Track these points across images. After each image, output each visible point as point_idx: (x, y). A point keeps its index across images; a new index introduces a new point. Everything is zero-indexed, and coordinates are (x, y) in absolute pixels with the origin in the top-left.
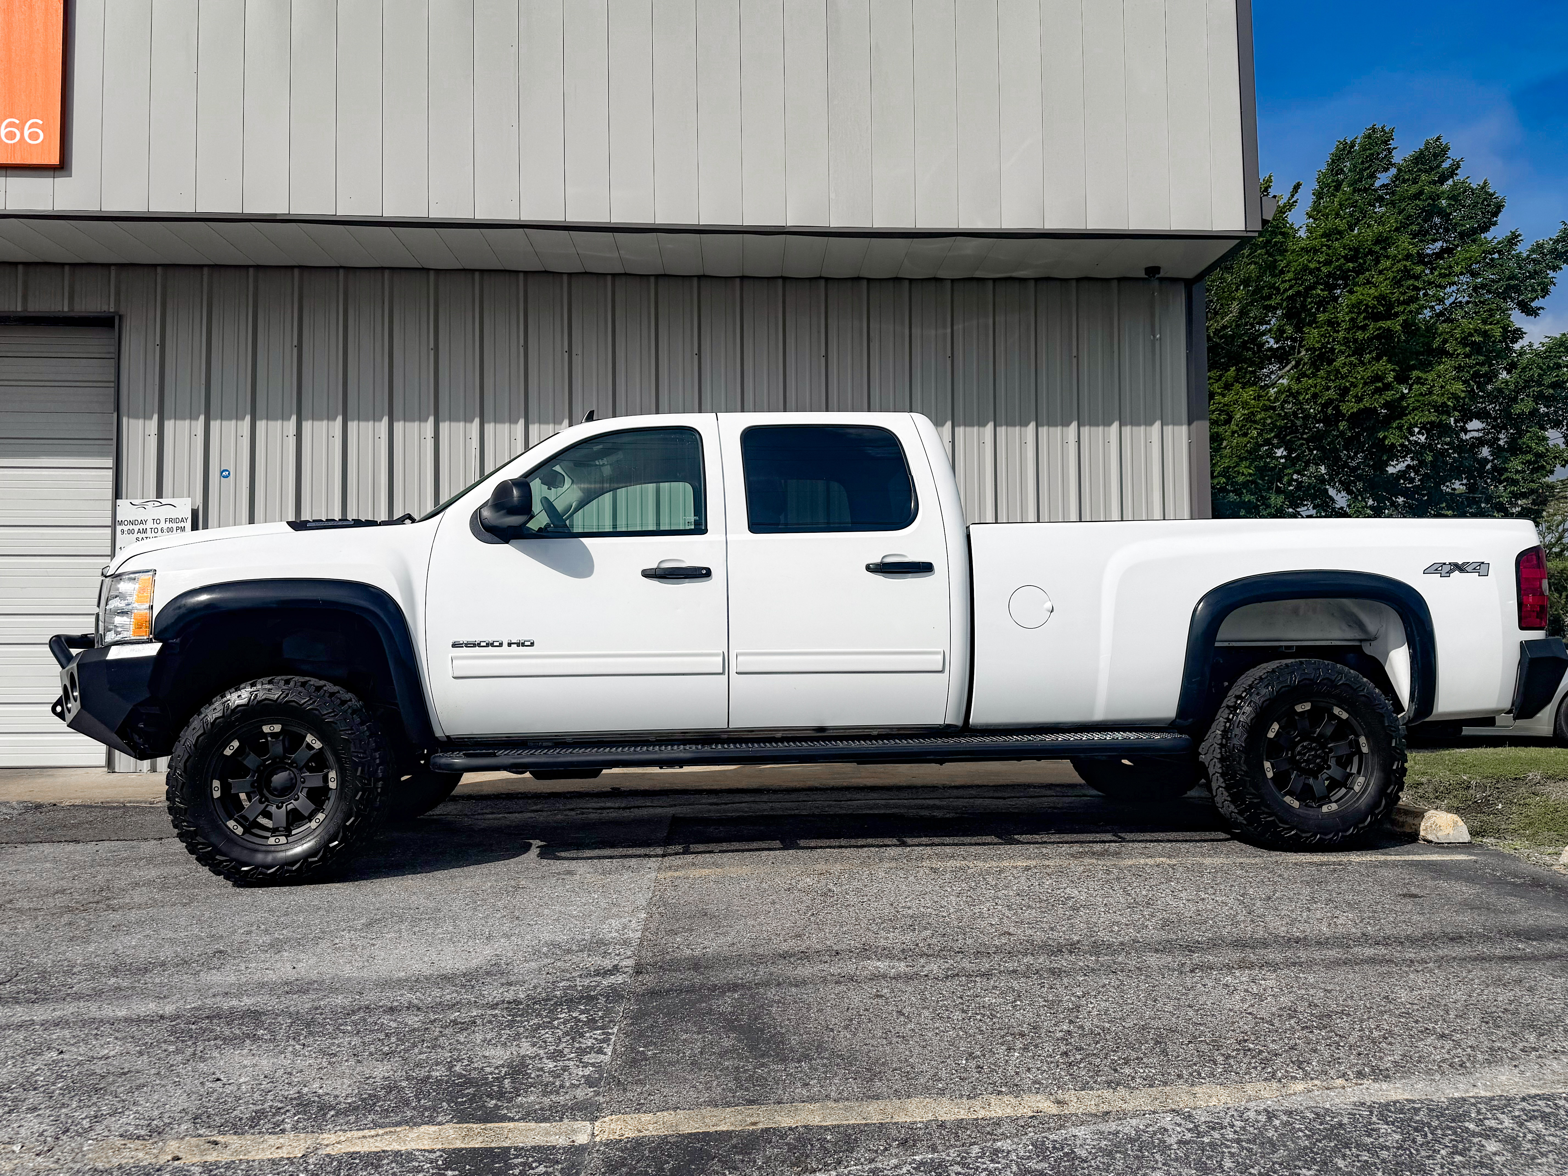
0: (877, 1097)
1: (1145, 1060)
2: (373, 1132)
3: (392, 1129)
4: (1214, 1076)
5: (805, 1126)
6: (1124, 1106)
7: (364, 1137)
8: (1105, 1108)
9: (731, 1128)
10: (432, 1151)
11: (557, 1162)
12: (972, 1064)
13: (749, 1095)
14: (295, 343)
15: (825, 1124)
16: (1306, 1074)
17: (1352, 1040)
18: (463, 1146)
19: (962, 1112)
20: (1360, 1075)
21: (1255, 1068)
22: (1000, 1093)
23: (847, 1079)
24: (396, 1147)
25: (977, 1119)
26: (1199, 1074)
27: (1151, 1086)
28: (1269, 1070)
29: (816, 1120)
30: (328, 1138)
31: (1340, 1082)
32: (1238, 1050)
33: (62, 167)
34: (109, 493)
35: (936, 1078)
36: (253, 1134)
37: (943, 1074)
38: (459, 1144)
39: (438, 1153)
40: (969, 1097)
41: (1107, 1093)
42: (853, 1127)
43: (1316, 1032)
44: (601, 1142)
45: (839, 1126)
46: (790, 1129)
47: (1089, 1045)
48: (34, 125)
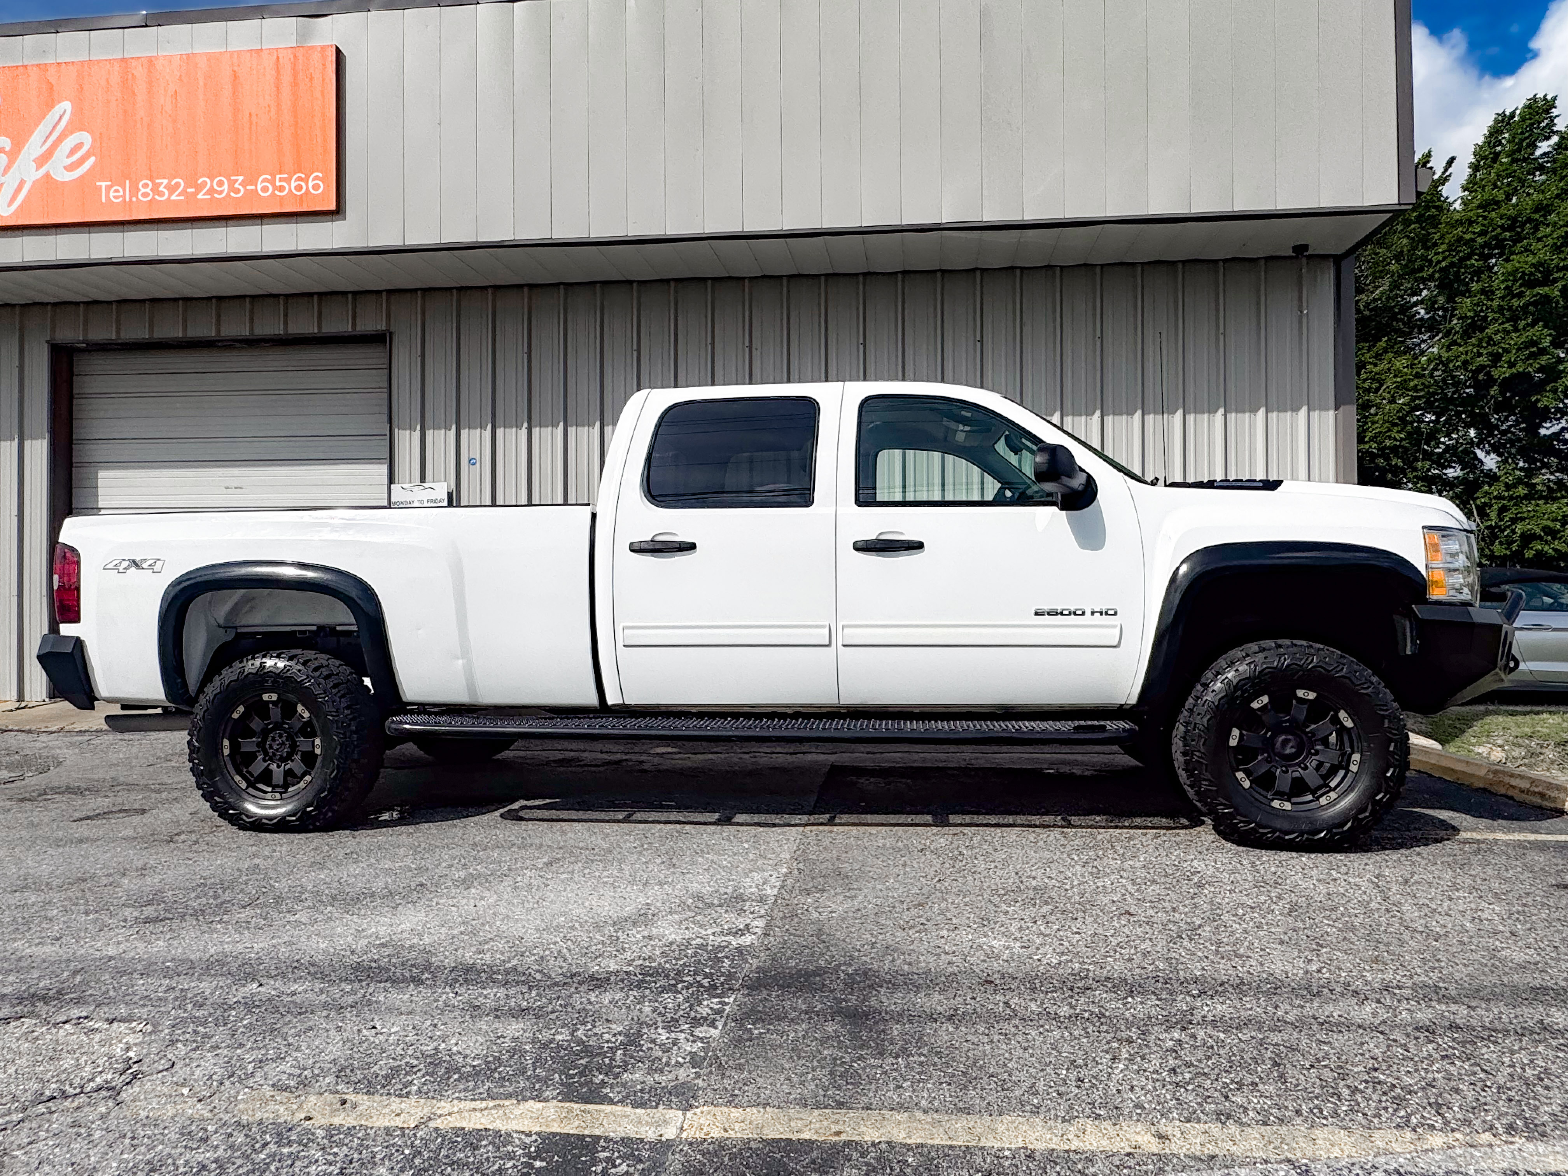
0: (968, 1111)
1: (1261, 1087)
2: (483, 1105)
3: (501, 1102)
4: (1339, 1116)
5: (888, 1143)
6: (1234, 1149)
7: (475, 1110)
8: (1211, 1149)
9: (815, 1137)
10: (529, 1135)
11: (641, 1161)
12: (1073, 1076)
13: (839, 1095)
14: (526, 350)
15: (909, 1141)
16: (1447, 1123)
17: (1501, 1079)
18: (559, 1130)
19: (1055, 1139)
20: (1511, 1128)
21: (1386, 1109)
22: (1098, 1117)
23: (941, 1084)
24: (498, 1125)
25: (1067, 1151)
26: (1321, 1112)
27: (1265, 1124)
28: (1403, 1113)
29: (900, 1136)
30: (444, 1106)
31: (1486, 1137)
32: (1366, 1082)
33: (338, 212)
34: (385, 479)
35: (1032, 1090)
36: (381, 1095)
37: (1040, 1086)
38: (555, 1129)
39: (534, 1137)
40: (1064, 1120)
41: (1215, 1129)
42: (937, 1148)
43: (1459, 1063)
44: (686, 1140)
45: (922, 1146)
46: (874, 1144)
47: (1200, 1061)
48: (316, 178)
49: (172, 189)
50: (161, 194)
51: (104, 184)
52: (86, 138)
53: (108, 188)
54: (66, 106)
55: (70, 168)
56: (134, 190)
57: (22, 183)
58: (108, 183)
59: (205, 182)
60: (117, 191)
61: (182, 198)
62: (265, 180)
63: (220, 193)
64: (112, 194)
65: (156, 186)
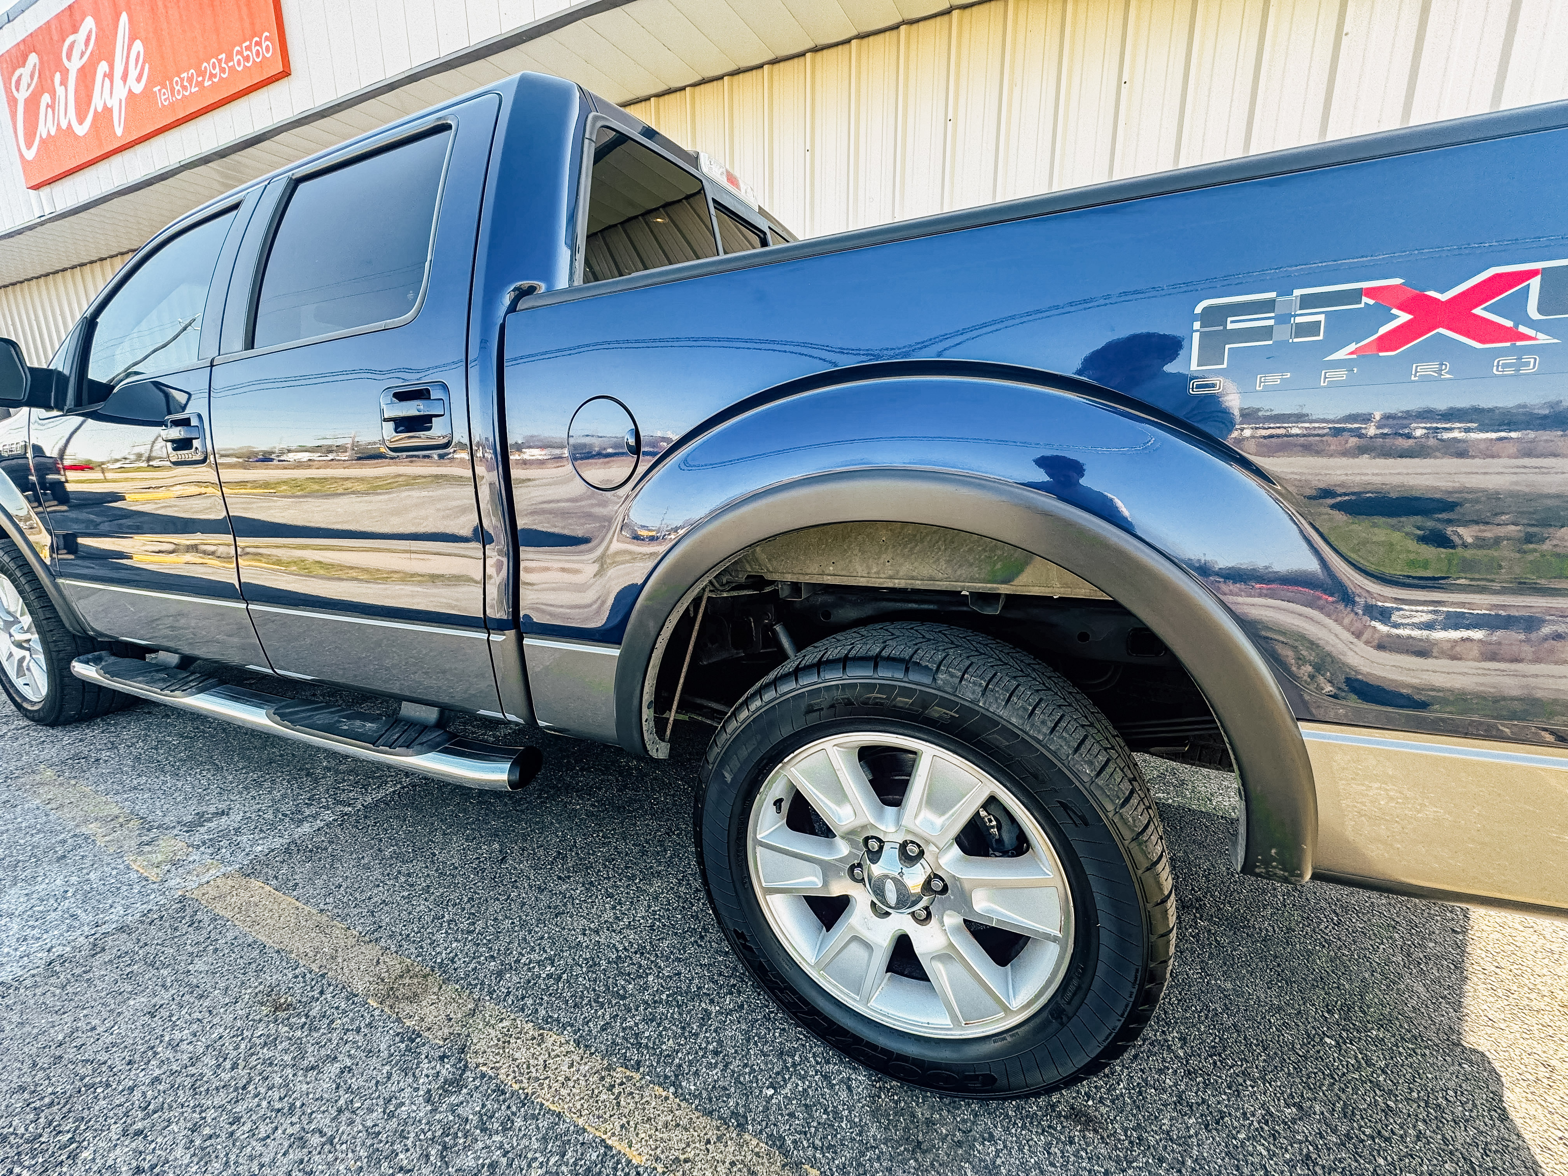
33: (289, 72)
48: (267, 38)
49: (190, 80)
50: (184, 88)
51: (156, 89)
52: (138, 46)
53: (160, 90)
54: (124, 17)
55: (139, 80)
56: (172, 90)
57: (121, 100)
58: (159, 87)
59: (205, 67)
60: (164, 94)
61: (197, 89)
62: (238, 53)
63: (215, 76)
64: (163, 98)
65: (182, 80)
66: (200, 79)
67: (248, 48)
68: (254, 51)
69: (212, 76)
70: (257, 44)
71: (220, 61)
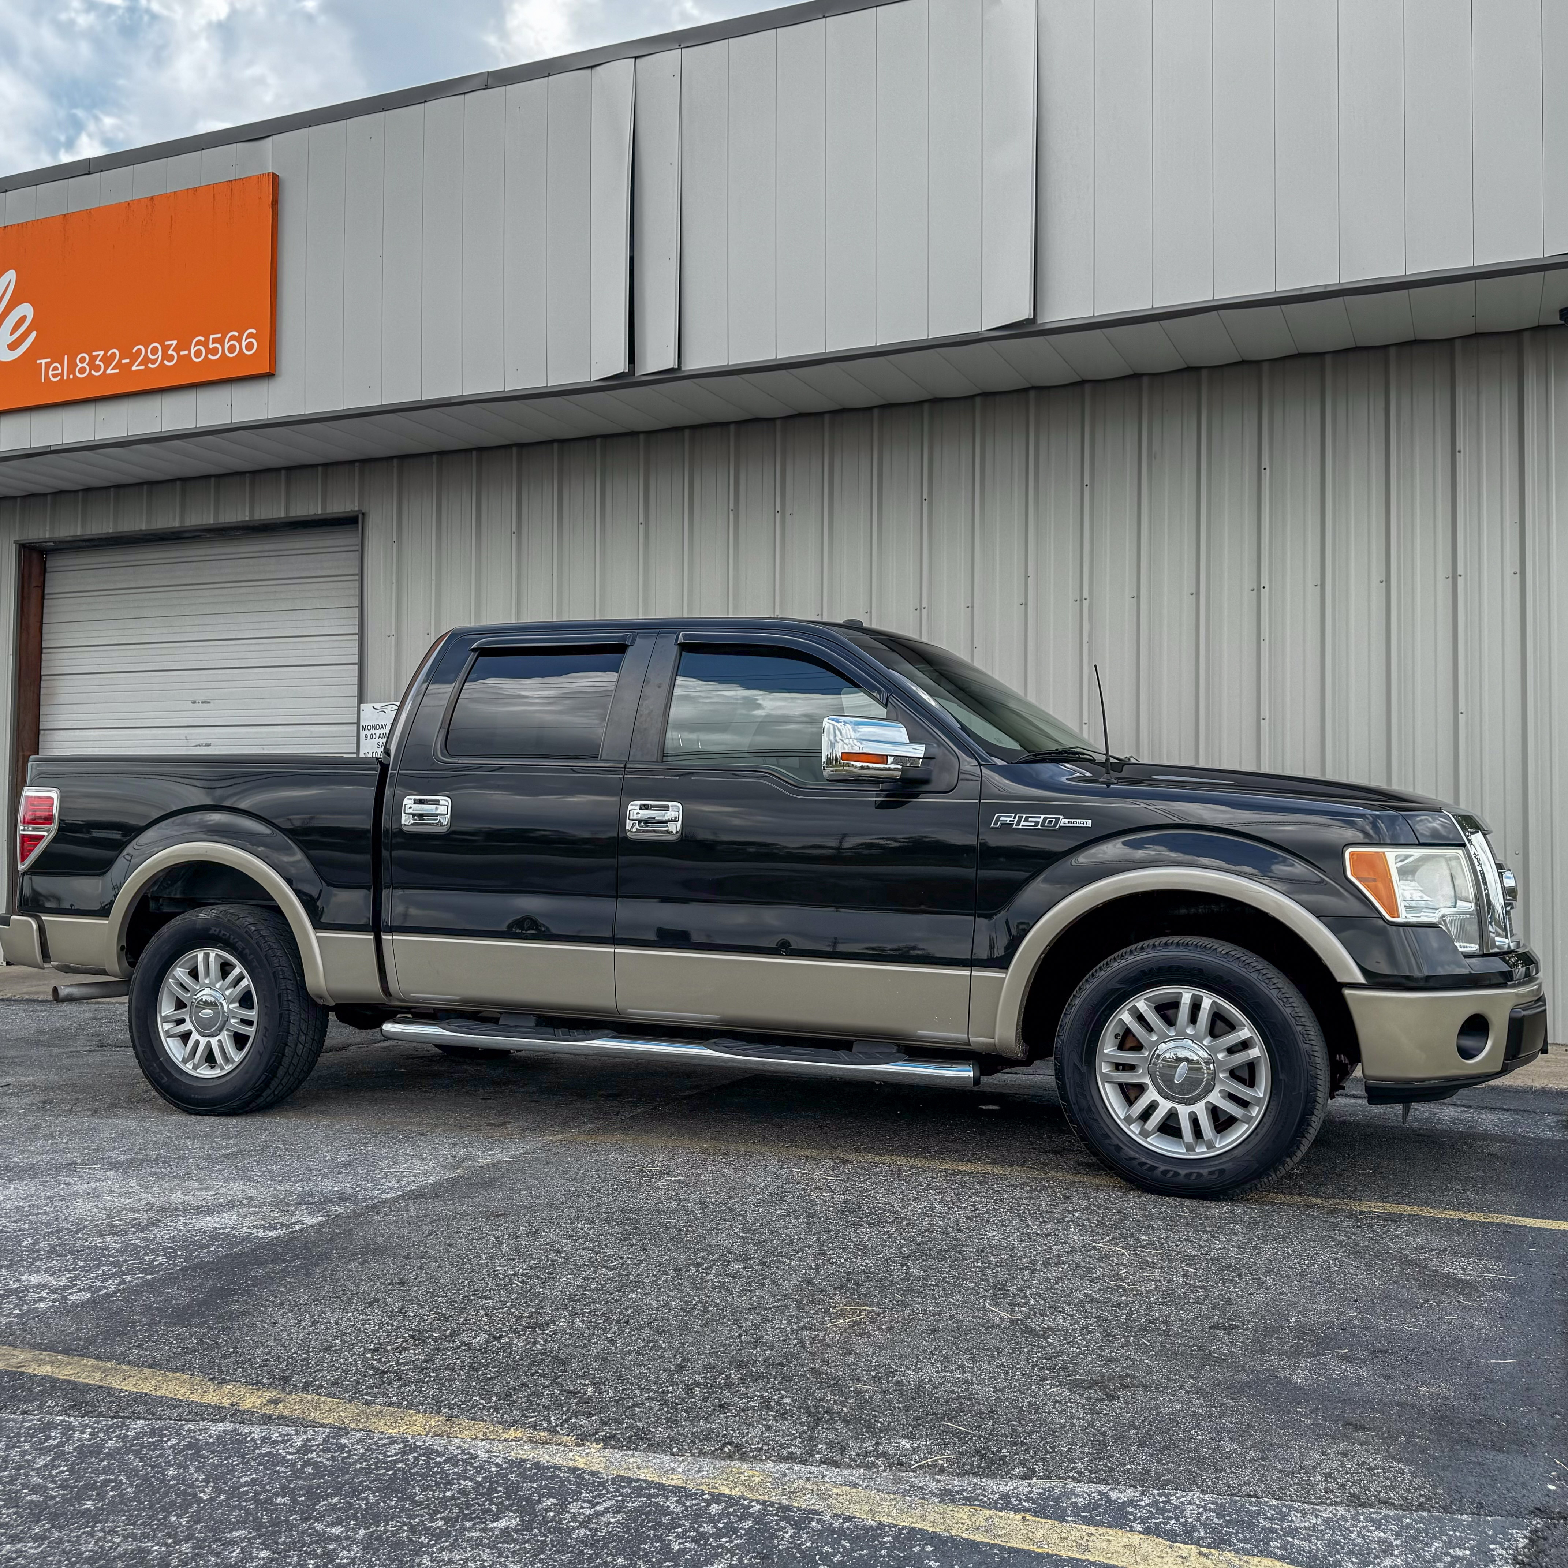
33: (271, 374)
48: (250, 335)
49: (107, 361)
50: (98, 369)
51: (43, 361)
52: (26, 310)
53: (48, 365)
54: (11, 275)
55: (12, 347)
56: (72, 366)
58: (49, 360)
59: (139, 350)
60: (56, 368)
61: (117, 371)
62: (198, 343)
63: (154, 362)
64: (51, 373)
65: (93, 359)
66: (124, 361)
67: (221, 341)
68: (226, 346)
69: (146, 361)
70: (232, 338)
71: (165, 349)
